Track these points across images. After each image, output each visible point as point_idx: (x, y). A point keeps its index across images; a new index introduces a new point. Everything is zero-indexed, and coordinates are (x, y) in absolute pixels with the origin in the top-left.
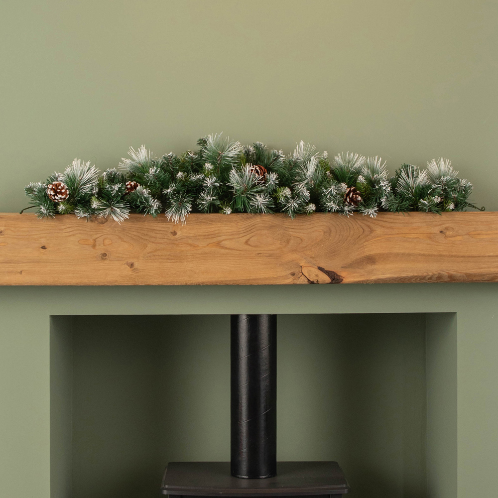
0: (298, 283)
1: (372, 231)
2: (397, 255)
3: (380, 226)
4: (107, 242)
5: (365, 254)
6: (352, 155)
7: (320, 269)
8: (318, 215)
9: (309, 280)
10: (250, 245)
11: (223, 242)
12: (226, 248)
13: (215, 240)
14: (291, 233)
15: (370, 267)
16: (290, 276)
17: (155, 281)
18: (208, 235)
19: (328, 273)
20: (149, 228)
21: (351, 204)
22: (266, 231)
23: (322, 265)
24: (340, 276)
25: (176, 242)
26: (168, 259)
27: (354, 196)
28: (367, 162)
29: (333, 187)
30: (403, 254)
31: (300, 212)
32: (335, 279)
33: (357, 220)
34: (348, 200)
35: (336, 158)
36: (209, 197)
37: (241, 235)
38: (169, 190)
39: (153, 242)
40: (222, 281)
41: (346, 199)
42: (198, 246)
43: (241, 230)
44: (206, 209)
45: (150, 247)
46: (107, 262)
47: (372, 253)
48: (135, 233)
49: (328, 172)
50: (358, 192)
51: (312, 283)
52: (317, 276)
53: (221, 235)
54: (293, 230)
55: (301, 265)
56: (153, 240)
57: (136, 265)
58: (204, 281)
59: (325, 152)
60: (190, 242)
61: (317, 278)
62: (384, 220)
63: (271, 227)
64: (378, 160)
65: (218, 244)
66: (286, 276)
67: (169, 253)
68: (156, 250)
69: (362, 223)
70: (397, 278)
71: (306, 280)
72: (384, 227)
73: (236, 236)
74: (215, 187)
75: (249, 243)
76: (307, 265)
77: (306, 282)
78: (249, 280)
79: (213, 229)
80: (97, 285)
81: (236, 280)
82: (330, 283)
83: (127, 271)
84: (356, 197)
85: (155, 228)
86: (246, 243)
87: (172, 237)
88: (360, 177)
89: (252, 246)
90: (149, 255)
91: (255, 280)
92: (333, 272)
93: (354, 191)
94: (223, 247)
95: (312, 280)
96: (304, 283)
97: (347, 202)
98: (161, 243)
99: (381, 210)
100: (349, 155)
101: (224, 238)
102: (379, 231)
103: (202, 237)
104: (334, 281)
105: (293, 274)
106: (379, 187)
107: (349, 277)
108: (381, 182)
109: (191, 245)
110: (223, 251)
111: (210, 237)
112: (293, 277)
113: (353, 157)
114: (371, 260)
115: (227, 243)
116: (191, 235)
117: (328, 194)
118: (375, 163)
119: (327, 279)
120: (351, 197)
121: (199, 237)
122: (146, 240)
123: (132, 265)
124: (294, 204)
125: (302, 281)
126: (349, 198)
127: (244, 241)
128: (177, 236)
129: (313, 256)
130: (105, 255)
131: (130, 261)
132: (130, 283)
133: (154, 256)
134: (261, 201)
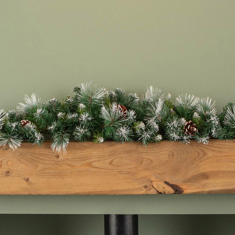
0: (150, 193)
1: (205, 154)
2: (225, 172)
3: (211, 150)
4: (10, 163)
5: (200, 172)
6: (189, 96)
7: (166, 183)
8: (164, 142)
9: (157, 191)
10: (113, 165)
11: (94, 163)
12: (96, 168)
13: (88, 161)
14: (144, 156)
15: (204, 182)
16: (143, 188)
17: (45, 192)
18: (82, 158)
19: (172, 186)
20: (40, 152)
21: (189, 134)
22: (125, 155)
23: (168, 180)
24: (181, 188)
25: (59, 163)
26: (54, 175)
27: (191, 127)
28: (200, 101)
29: (175, 122)
30: (230, 172)
31: (151, 141)
32: (178, 190)
33: (194, 146)
34: (187, 131)
35: (177, 99)
36: (82, 130)
37: (107, 158)
39: (42, 163)
40: (93, 192)
41: (185, 130)
42: (75, 166)
43: (106, 154)
44: (80, 139)
45: (41, 166)
46: (9, 177)
47: (206, 171)
48: (29, 157)
49: (171, 110)
50: (194, 124)
51: (161, 193)
52: (164, 188)
53: (91, 157)
54: (145, 154)
55: (152, 180)
56: (42, 161)
57: (31, 180)
58: (80, 191)
59: (169, 94)
60: (69, 163)
61: (164, 190)
62: (214, 145)
63: (129, 152)
64: (209, 100)
65: (90, 164)
66: (140, 188)
67: (54, 171)
68: (45, 169)
69: (197, 148)
70: (225, 190)
71: (156, 192)
72: (214, 151)
73: (103, 159)
74: (88, 121)
75: (112, 163)
76: (156, 180)
77: (155, 192)
78: (113, 191)
79: (85, 154)
80: (3, 194)
81: (103, 191)
82: (174, 193)
83: (24, 184)
84: (193, 129)
85: (44, 153)
86: (111, 163)
87: (56, 159)
88: (195, 113)
89: (115, 166)
90: (40, 172)
91: (117, 191)
92: (176, 185)
93: (191, 124)
94: (93, 167)
95: (160, 191)
96: (154, 193)
97: (186, 132)
98: (48, 164)
99: (212, 138)
100: (188, 96)
101: (93, 160)
102: (210, 154)
103: (78, 160)
104: (177, 192)
105: (146, 187)
106: (210, 121)
107: (188, 189)
108: (211, 117)
109: (70, 165)
110: (93, 169)
111: (84, 159)
112: (145, 189)
113: (191, 97)
114: (205, 176)
115: (96, 164)
116: (69, 158)
117: (172, 126)
118: (207, 103)
119: (171, 191)
120: (189, 128)
121: (76, 160)
122: (38, 161)
123: (27, 180)
124: (147, 135)
125: (153, 192)
126: (188, 129)
127: (109, 162)
128: (59, 159)
129: (161, 173)
130: (8, 172)
131: (27, 177)
132: (26, 193)
133: (43, 173)
134: (124, 131)
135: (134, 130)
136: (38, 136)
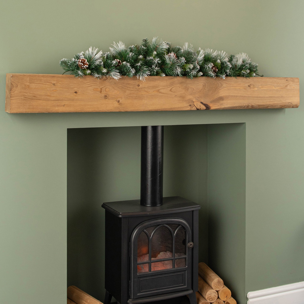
0: (192, 110)
1: (222, 85)
2: (232, 96)
4: (107, 90)
5: (219, 96)
7: (202, 103)
8: (204, 78)
9: (197, 108)
10: (172, 92)
11: (160, 90)
12: (162, 93)
13: (157, 89)
14: (189, 86)
15: (222, 102)
16: (189, 106)
17: (130, 109)
18: (154, 87)
19: (205, 105)
20: (127, 83)
22: (179, 85)
23: (202, 101)
24: (209, 106)
25: (139, 90)
26: (136, 98)
30: (234, 96)
31: (196, 76)
32: (208, 107)
33: (218, 80)
34: (213, 71)
36: (157, 68)
37: (168, 87)
38: (139, 64)
39: (129, 90)
40: (160, 109)
42: (149, 92)
43: (168, 84)
44: (155, 73)
45: (128, 92)
46: (107, 100)
47: (222, 95)
48: (120, 85)
51: (198, 109)
52: (200, 106)
53: (160, 86)
54: (190, 84)
55: (194, 101)
56: (129, 89)
57: (121, 101)
58: (152, 109)
59: (200, 48)
60: (146, 90)
61: (200, 107)
63: (181, 83)
65: (158, 91)
66: (187, 106)
67: (136, 95)
68: (130, 94)
70: (232, 107)
71: (196, 108)
72: (226, 83)
73: (166, 87)
74: (158, 63)
75: (172, 90)
76: (196, 101)
77: (196, 109)
78: (172, 108)
79: (156, 84)
80: (102, 112)
81: (166, 109)
82: (205, 109)
83: (116, 104)
84: (216, 69)
85: (130, 83)
86: (171, 90)
87: (137, 87)
88: (218, 60)
89: (173, 92)
90: (127, 96)
91: (174, 108)
92: (207, 104)
94: (160, 93)
95: (198, 108)
96: (194, 110)
98: (132, 90)
99: (227, 76)
101: (161, 88)
102: (224, 85)
103: (151, 88)
104: (207, 109)
105: (190, 106)
106: (226, 65)
107: (213, 107)
108: (227, 62)
109: (146, 91)
110: (160, 94)
111: (155, 87)
112: (190, 107)
114: (221, 99)
115: (162, 91)
116: (146, 86)
119: (203, 107)
120: (214, 69)
121: (150, 88)
122: (126, 89)
123: (119, 101)
124: (194, 72)
125: (194, 109)
127: (170, 89)
128: (140, 87)
129: (198, 97)
130: (106, 96)
131: (118, 99)
132: (117, 111)
133: (129, 97)
134: (179, 70)
135: (185, 69)
136: (133, 71)
